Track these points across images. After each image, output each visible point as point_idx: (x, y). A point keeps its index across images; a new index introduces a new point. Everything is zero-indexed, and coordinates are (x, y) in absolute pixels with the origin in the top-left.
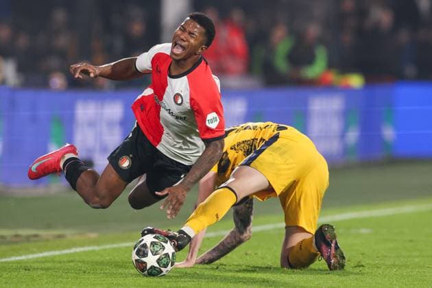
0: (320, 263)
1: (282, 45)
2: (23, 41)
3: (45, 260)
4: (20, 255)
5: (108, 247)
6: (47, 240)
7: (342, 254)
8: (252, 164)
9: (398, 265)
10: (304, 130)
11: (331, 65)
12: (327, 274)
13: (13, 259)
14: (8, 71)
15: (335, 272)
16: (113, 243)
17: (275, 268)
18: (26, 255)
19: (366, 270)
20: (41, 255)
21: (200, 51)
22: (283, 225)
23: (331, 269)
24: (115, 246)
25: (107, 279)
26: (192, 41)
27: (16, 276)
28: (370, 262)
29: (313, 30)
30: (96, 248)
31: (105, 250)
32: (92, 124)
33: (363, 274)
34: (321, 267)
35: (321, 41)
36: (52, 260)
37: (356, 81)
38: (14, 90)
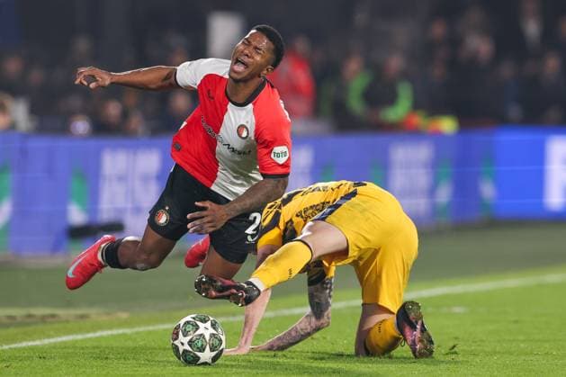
0: (403, 350)
1: (357, 81)
2: (37, 76)
3: (64, 346)
4: (34, 340)
5: (142, 329)
6: (67, 321)
7: (430, 337)
8: (327, 219)
9: (499, 352)
10: (384, 184)
11: (416, 106)
12: (411, 363)
13: (24, 344)
14: (19, 112)
15: (422, 360)
16: (149, 324)
17: (348, 355)
18: (40, 339)
19: (460, 358)
20: (59, 339)
21: (265, 72)
22: (360, 302)
23: (416, 357)
24: (151, 328)
25: (140, 369)
26: (258, 58)
27: (29, 365)
28: (465, 348)
29: (395, 63)
30: (128, 331)
31: (137, 333)
32: (122, 178)
33: (456, 362)
34: (405, 355)
35: (405, 75)
36: (74, 345)
37: (447, 125)
38: (26, 136)
